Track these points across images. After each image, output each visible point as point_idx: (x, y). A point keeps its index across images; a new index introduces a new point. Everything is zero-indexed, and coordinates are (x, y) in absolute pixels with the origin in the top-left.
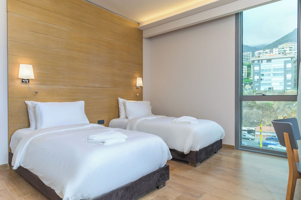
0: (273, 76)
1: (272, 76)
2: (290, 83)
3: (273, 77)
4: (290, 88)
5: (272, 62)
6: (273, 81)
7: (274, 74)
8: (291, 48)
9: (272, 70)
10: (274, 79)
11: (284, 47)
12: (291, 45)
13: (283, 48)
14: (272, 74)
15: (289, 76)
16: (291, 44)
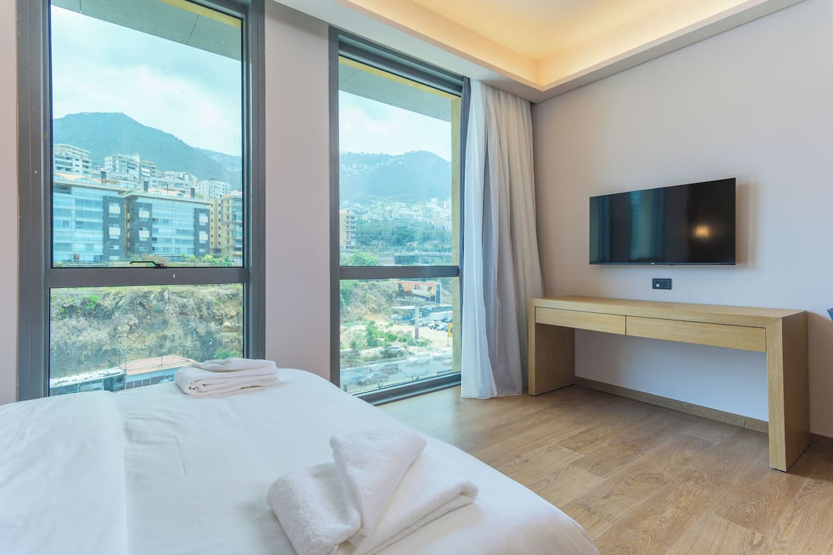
0: (76, 227)
1: (74, 227)
2: (116, 247)
3: (77, 230)
4: (116, 258)
5: (73, 193)
6: (76, 240)
7: (77, 222)
8: (87, 162)
9: (74, 212)
10: (80, 234)
11: (69, 156)
12: (74, 153)
13: (68, 158)
14: (74, 223)
15: (115, 232)
16: (74, 149)
